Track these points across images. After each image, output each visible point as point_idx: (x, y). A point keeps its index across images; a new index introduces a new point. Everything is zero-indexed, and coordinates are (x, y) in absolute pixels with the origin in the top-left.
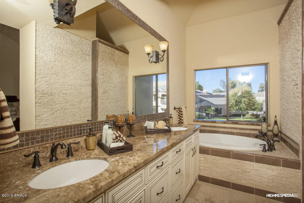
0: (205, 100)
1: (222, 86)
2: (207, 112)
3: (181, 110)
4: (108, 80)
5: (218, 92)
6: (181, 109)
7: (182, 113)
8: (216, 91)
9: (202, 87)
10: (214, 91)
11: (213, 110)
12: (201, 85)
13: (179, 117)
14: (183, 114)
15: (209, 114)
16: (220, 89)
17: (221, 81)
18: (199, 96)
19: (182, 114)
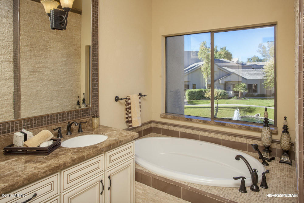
0: (234, 73)
1: (261, 53)
2: (235, 89)
3: (129, 101)
4: (42, 53)
5: (255, 62)
6: (129, 99)
7: (130, 106)
8: (252, 60)
9: (231, 55)
10: (249, 59)
11: (244, 87)
12: (229, 51)
13: (126, 112)
14: (132, 108)
15: (238, 92)
16: (258, 57)
17: (260, 46)
18: (224, 67)
19: (130, 108)
